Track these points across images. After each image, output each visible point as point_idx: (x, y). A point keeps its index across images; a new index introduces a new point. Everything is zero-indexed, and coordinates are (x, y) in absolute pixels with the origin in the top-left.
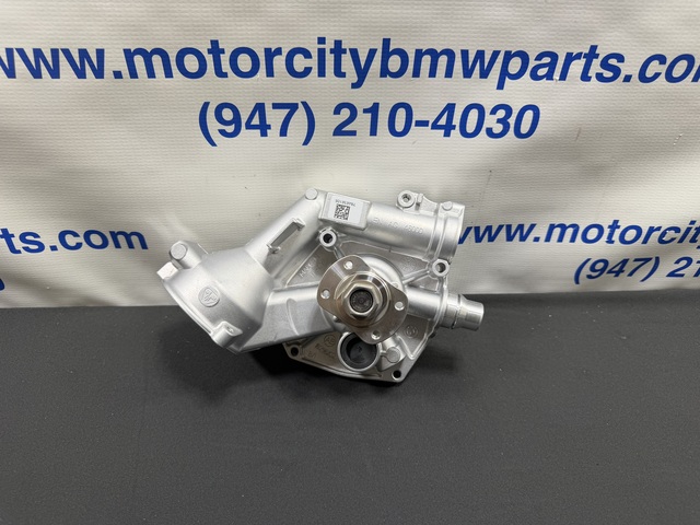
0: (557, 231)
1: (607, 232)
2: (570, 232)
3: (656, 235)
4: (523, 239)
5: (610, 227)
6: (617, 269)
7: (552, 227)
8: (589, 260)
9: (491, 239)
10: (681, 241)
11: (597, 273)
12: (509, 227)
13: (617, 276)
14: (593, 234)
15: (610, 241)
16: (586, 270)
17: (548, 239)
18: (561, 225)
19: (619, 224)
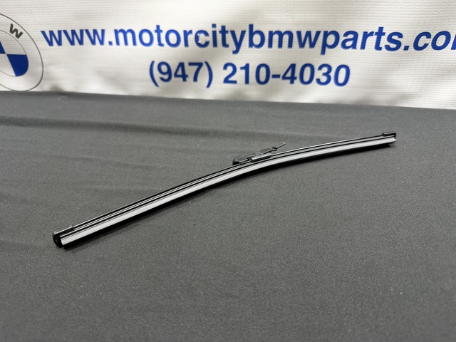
0: (121, 35)
1: (155, 35)
2: (129, 35)
3: (191, 38)
4: (102, 42)
5: (156, 31)
6: (180, 72)
7: (116, 32)
8: (153, 63)
9: (81, 42)
10: (215, 44)
11: (166, 77)
12: (87, 31)
13: (184, 80)
14: (146, 38)
15: (161, 44)
16: (157, 75)
17: (118, 43)
18: (122, 31)
19: (161, 28)
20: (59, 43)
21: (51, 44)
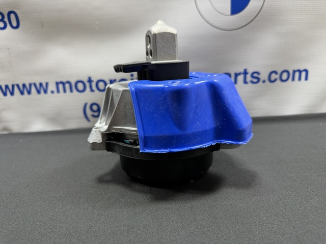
0: (61, 86)
1: (88, 85)
2: (67, 86)
4: (45, 92)
5: (88, 81)
7: (57, 84)
8: (86, 105)
9: (29, 93)
11: (96, 114)
12: (35, 85)
14: (80, 86)
15: (92, 90)
16: (89, 112)
17: (58, 91)
18: (62, 83)
19: (93, 79)
20: (12, 94)
21: (5, 94)
